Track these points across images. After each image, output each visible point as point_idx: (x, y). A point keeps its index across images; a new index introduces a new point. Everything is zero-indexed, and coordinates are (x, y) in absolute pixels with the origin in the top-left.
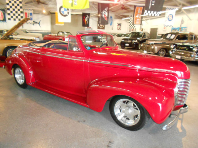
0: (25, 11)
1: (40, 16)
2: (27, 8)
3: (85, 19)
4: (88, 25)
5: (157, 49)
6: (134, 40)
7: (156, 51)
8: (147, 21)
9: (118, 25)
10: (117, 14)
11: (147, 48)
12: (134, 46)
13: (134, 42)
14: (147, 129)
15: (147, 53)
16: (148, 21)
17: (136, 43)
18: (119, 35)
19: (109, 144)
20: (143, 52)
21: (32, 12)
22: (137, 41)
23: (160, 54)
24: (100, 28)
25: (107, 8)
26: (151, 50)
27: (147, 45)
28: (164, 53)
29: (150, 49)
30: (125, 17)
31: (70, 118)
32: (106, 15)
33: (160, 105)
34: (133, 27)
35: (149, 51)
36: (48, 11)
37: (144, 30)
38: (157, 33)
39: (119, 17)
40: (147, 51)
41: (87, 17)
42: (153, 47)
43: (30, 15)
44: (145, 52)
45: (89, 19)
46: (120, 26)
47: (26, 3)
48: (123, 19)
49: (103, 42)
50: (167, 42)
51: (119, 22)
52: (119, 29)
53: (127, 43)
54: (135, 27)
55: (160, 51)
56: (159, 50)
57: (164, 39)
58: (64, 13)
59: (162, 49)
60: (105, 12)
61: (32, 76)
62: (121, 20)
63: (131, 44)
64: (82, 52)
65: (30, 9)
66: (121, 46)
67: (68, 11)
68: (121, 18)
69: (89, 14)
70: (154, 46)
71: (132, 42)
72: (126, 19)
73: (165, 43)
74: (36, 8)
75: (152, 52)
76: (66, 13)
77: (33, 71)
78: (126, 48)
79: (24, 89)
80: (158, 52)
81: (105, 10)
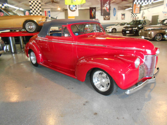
0: (45, 10)
1: (57, 13)
2: (46, 8)
3: (92, 12)
4: (94, 17)
5: (154, 34)
6: (134, 27)
7: (153, 36)
8: (148, 10)
9: (122, 15)
10: (121, 6)
11: (145, 33)
12: (134, 33)
13: (135, 30)
14: (118, 95)
15: (145, 38)
16: (150, 9)
17: (136, 30)
18: (122, 24)
19: (85, 103)
20: (141, 38)
21: (50, 10)
22: (137, 28)
23: (157, 38)
24: (106, 19)
25: (108, 2)
26: (148, 36)
27: (145, 31)
28: (161, 38)
29: (147, 34)
30: (129, 7)
31: (63, 86)
32: (107, 8)
33: (124, 75)
34: (135, 16)
35: (147, 37)
36: (63, 8)
37: (146, 18)
38: (158, 20)
39: (123, 8)
40: (145, 37)
41: (93, 10)
42: (149, 33)
43: (48, 13)
44: (143, 37)
45: (95, 12)
46: (124, 16)
47: (46, 4)
48: (126, 10)
49: (108, 31)
50: (163, 28)
51: (123, 13)
52: (123, 19)
53: (128, 31)
54: (137, 16)
55: (157, 36)
56: (155, 35)
57: (161, 25)
58: (72, 9)
59: (159, 34)
60: (107, 5)
61: (41, 57)
62: (124, 10)
63: (131, 32)
64: (72, 38)
65: (48, 8)
66: (123, 33)
67: (76, 7)
68: (125, 9)
69: (95, 8)
70: (151, 31)
71: (132, 30)
72: (129, 10)
73: (162, 28)
74: (53, 7)
75: (149, 37)
76: (74, 9)
77: (42, 54)
78: (127, 35)
79: (36, 67)
80: (155, 37)
81: (107, 3)
